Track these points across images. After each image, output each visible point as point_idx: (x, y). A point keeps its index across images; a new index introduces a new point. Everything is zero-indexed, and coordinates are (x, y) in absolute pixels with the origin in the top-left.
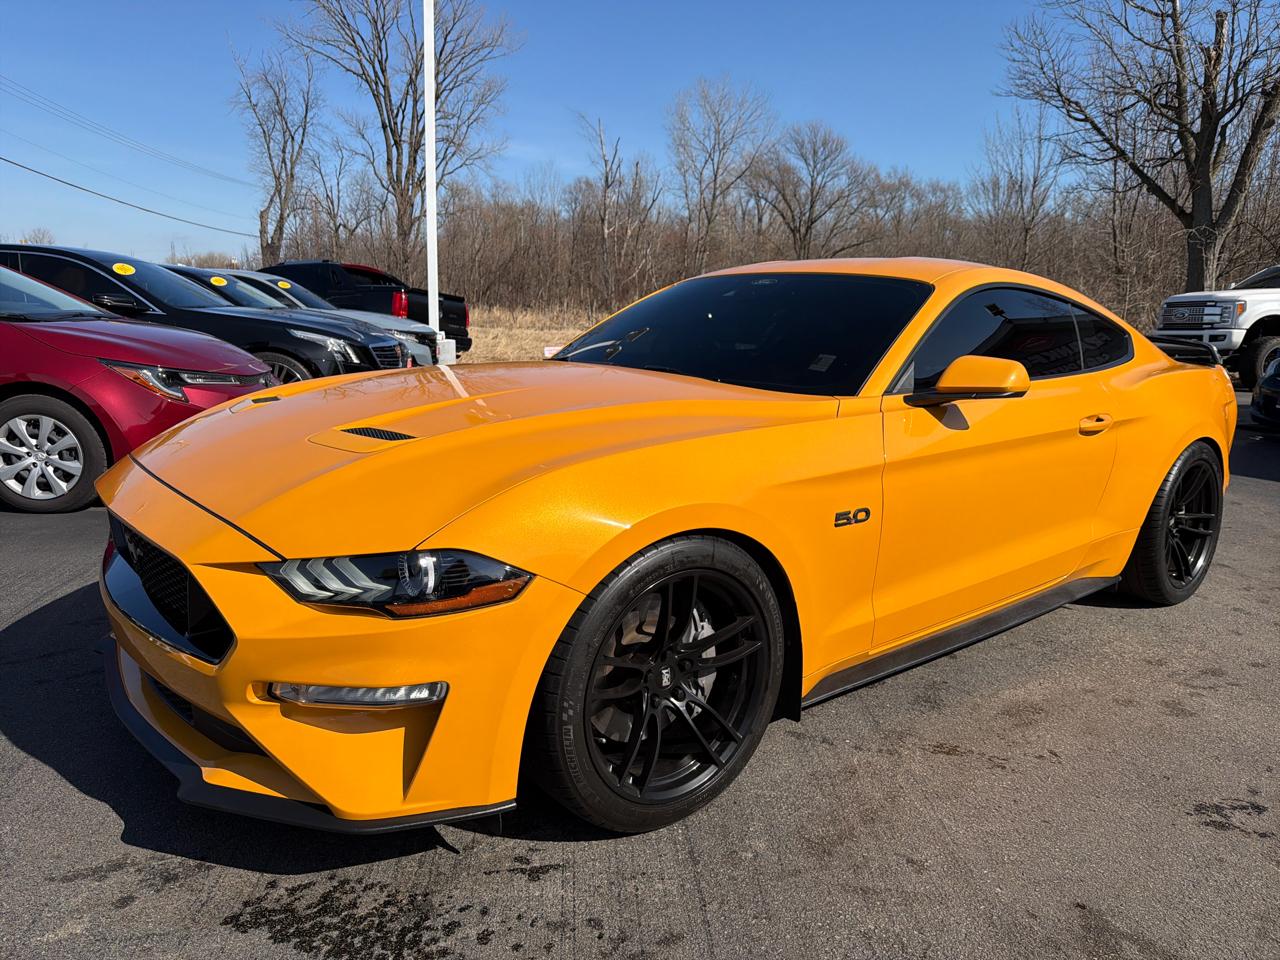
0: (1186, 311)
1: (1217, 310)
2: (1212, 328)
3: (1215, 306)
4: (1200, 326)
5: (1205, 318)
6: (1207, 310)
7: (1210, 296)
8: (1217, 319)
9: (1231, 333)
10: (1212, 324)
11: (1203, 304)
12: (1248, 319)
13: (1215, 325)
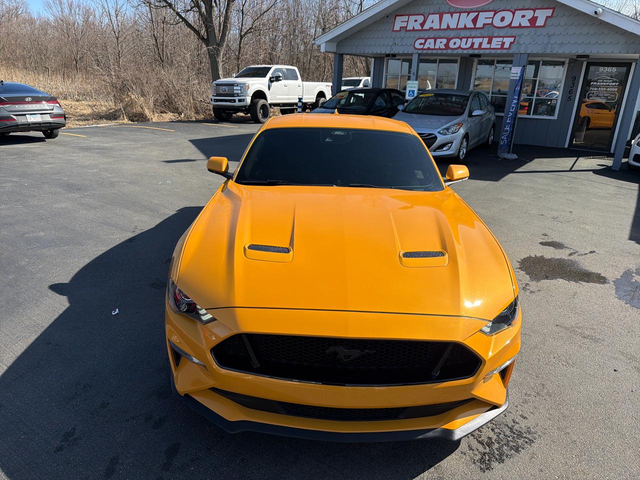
0: (226, 88)
1: (239, 88)
2: (238, 96)
3: (237, 86)
4: (233, 95)
5: (235, 91)
6: (235, 88)
7: (234, 81)
8: (239, 92)
9: (246, 98)
10: (238, 94)
11: (232, 85)
12: (251, 92)
13: (239, 95)
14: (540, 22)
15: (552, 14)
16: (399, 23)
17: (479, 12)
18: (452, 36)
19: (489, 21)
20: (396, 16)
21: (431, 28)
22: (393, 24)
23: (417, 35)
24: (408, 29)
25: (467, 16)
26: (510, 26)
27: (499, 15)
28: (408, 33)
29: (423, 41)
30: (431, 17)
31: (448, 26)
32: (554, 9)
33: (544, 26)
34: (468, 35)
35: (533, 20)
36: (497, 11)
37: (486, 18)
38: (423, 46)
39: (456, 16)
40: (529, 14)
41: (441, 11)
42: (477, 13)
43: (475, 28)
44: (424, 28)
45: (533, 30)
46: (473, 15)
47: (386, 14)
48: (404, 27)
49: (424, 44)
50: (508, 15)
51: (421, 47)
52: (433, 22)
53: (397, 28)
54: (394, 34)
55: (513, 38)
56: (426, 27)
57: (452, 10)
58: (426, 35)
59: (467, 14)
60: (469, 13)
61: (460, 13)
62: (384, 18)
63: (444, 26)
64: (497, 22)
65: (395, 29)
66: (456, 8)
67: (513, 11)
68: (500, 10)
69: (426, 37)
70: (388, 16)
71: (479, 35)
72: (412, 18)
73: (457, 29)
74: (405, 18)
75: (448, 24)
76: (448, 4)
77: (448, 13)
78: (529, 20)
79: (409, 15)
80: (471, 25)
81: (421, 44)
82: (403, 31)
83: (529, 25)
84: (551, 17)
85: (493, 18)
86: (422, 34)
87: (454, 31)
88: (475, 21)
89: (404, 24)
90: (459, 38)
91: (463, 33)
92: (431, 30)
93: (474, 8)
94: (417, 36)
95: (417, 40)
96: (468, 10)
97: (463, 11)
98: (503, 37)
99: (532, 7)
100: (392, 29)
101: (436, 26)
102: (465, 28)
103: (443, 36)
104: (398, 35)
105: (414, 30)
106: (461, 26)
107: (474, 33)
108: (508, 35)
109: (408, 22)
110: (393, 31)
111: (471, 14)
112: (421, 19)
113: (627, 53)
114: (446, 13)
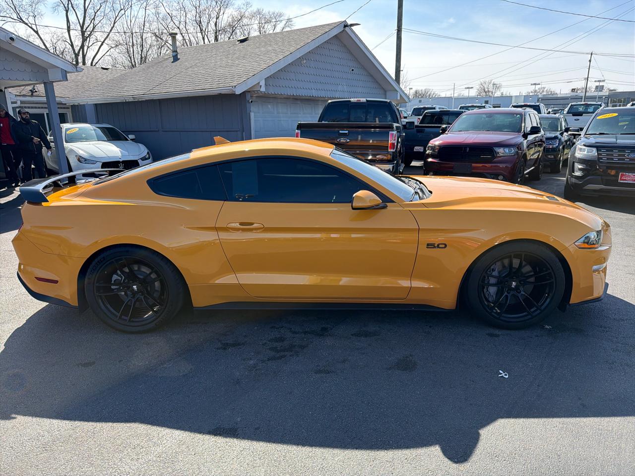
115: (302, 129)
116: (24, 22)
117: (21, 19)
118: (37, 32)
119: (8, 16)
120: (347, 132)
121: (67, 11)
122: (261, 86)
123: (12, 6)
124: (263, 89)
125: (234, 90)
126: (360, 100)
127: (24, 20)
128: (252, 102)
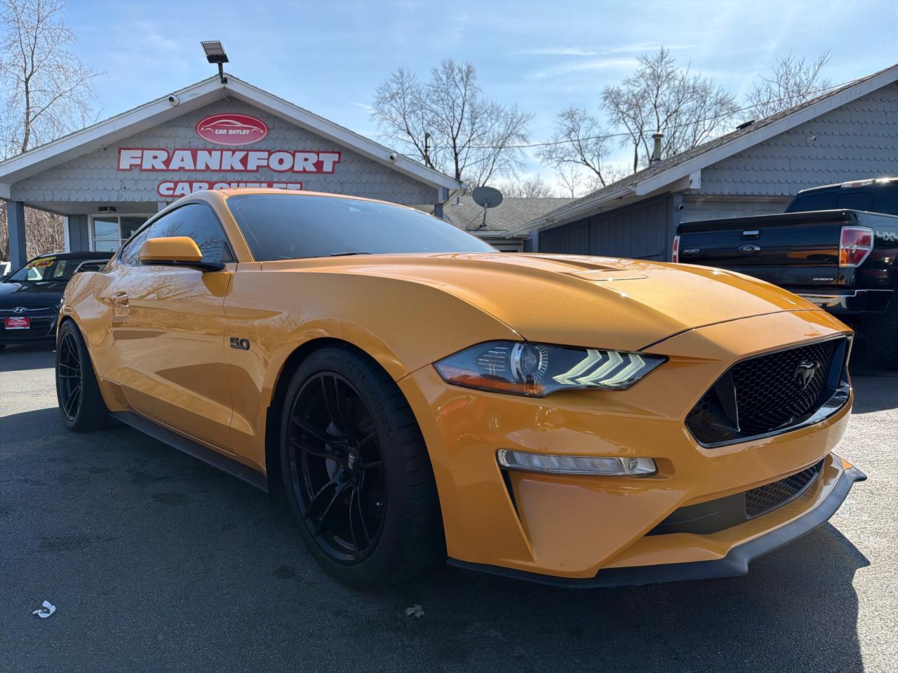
14: (327, 167)
15: (339, 159)
16: (127, 159)
17: (248, 151)
18: (215, 179)
19: (264, 163)
20: (120, 149)
21: (182, 169)
22: (116, 160)
23: (161, 176)
24: (144, 167)
25: (233, 154)
26: (292, 169)
27: (275, 157)
28: (144, 173)
29: (172, 185)
30: (178, 155)
31: (207, 166)
32: (340, 153)
33: (333, 172)
34: (238, 178)
35: (319, 165)
36: (271, 152)
37: (258, 159)
38: (172, 191)
39: (216, 154)
40: (313, 158)
41: (193, 146)
42: (245, 153)
43: (246, 171)
44: (170, 168)
45: (321, 176)
46: (240, 155)
47: (103, 146)
48: (136, 165)
49: (174, 189)
50: (287, 158)
51: (171, 192)
52: (182, 160)
53: (125, 164)
54: (121, 175)
55: (300, 185)
56: (173, 166)
57: (210, 147)
58: (176, 177)
59: (231, 152)
60: (234, 152)
61: (222, 151)
62: (99, 151)
63: (200, 166)
64: (274, 164)
65: (121, 167)
66: (213, 143)
67: (292, 152)
68: (275, 150)
69: (176, 179)
70: (105, 149)
71: (254, 180)
72: (149, 154)
73: (220, 170)
74: (138, 153)
75: (207, 165)
76: (201, 138)
77: (204, 150)
78: (313, 164)
79: (143, 150)
80: (239, 167)
81: (168, 189)
82: (136, 171)
83: (315, 170)
84: (339, 162)
85: (268, 159)
86: (169, 176)
87: (216, 173)
88: (244, 161)
89: (138, 162)
90: (227, 183)
91: (230, 177)
92: (182, 171)
93: (240, 146)
94: (161, 178)
95: (162, 183)
96: (233, 148)
97: (226, 148)
98: (287, 183)
99: (314, 150)
100: (117, 167)
101: (189, 165)
102: (232, 170)
103: (201, 179)
104: (129, 175)
105: (153, 169)
106: (226, 166)
107: (246, 177)
108: (291, 181)
109: (142, 158)
110: (119, 169)
111: (237, 153)
112: (163, 156)
113: (424, 203)
114: (200, 150)
115: (683, 234)
116: (588, 164)
117: (585, 161)
118: (599, 173)
119: (572, 159)
120: (756, 233)
121: (637, 145)
122: (691, 181)
123: (579, 148)
124: (696, 185)
125: (633, 190)
126: (860, 183)
127: (589, 162)
128: (682, 208)
